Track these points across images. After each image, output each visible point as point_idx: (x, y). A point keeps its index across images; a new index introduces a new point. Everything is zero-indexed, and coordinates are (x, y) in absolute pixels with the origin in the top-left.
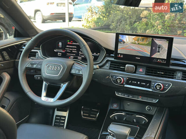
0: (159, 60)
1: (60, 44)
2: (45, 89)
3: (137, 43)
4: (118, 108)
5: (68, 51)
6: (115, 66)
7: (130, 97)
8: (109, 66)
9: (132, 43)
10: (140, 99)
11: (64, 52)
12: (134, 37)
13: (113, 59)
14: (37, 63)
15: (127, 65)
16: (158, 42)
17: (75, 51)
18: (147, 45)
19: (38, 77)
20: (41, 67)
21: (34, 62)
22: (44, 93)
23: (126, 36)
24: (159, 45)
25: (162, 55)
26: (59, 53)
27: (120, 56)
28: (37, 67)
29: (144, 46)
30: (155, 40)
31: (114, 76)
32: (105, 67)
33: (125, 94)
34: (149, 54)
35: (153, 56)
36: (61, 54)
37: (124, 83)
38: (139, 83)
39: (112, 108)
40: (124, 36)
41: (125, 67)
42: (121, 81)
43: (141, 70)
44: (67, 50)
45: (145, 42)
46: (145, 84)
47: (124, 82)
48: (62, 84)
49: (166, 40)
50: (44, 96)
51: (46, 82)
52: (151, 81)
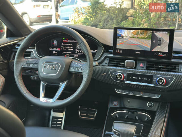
0: (160, 54)
1: (55, 42)
2: (43, 90)
3: (137, 37)
4: (118, 106)
5: (64, 49)
6: (113, 62)
7: (131, 94)
8: (108, 63)
9: (131, 37)
10: (141, 95)
11: (60, 50)
12: (134, 31)
13: (112, 55)
14: (34, 62)
15: (126, 61)
16: (158, 34)
17: (71, 48)
18: (147, 38)
19: (34, 77)
20: (38, 66)
21: (29, 62)
22: (42, 94)
23: (125, 30)
24: (160, 38)
25: (164, 48)
26: (54, 52)
27: (119, 51)
28: (33, 67)
29: (144, 40)
30: (155, 33)
31: (113, 72)
32: (104, 64)
33: (126, 91)
34: (150, 48)
35: (154, 50)
36: (56, 52)
37: (125, 80)
38: (140, 78)
39: (112, 106)
40: (122, 30)
41: (124, 62)
42: (121, 77)
43: (141, 65)
44: (62, 48)
45: (145, 36)
46: (146, 79)
47: (124, 78)
48: (61, 84)
49: (167, 32)
50: (43, 97)
51: (43, 82)
52: (153, 76)
